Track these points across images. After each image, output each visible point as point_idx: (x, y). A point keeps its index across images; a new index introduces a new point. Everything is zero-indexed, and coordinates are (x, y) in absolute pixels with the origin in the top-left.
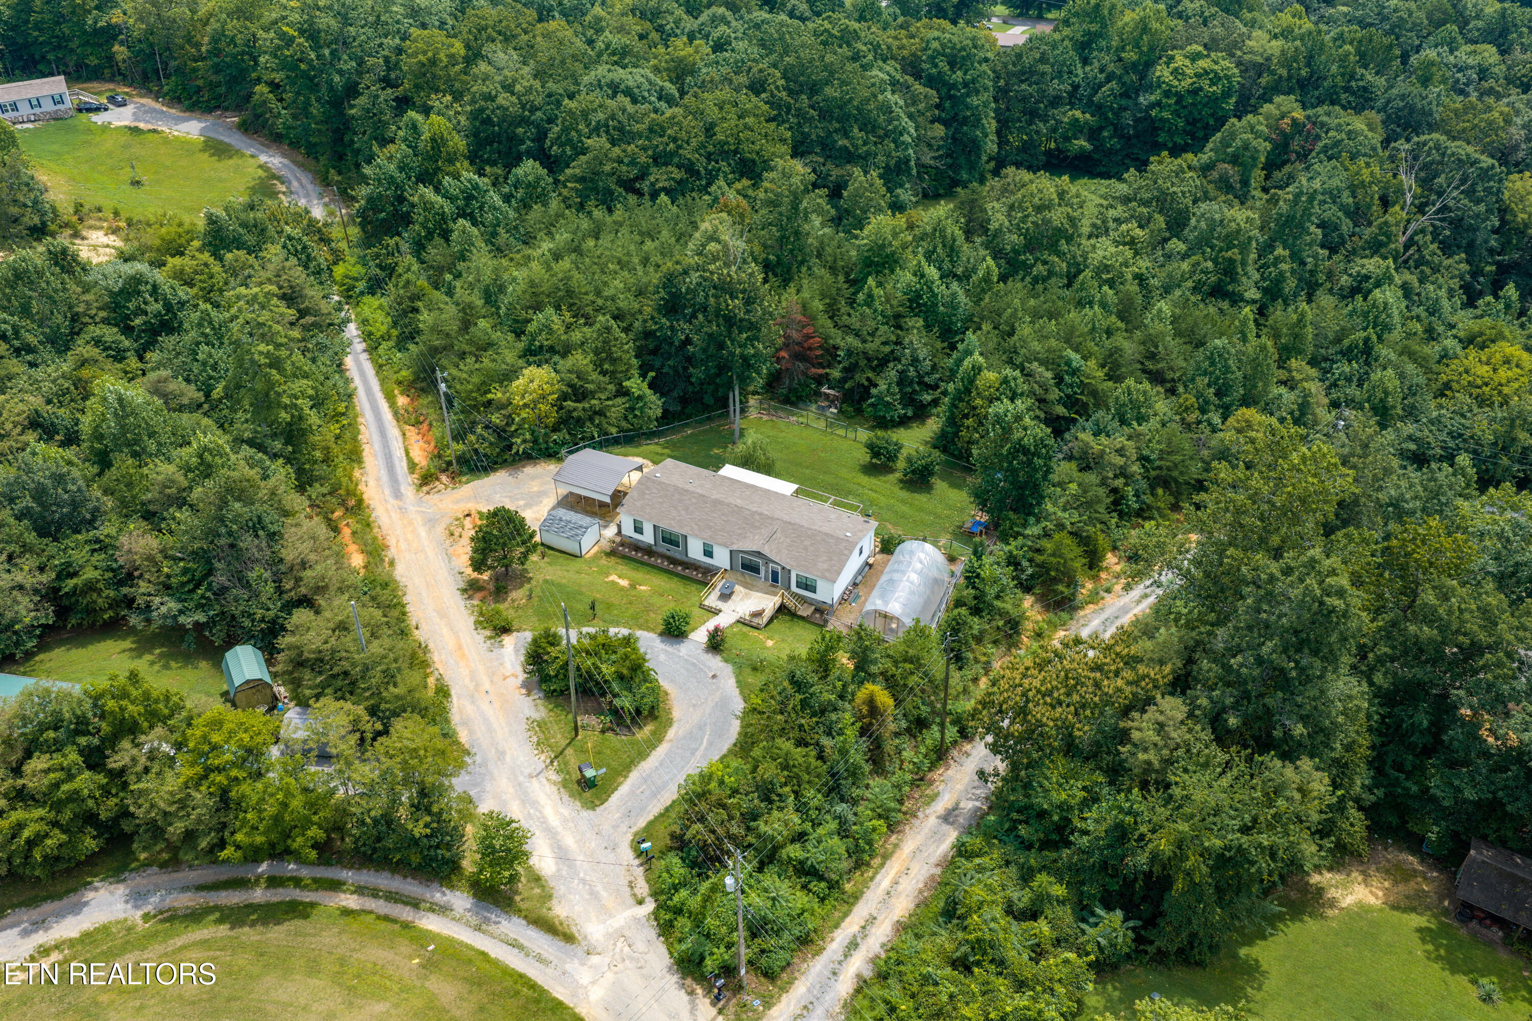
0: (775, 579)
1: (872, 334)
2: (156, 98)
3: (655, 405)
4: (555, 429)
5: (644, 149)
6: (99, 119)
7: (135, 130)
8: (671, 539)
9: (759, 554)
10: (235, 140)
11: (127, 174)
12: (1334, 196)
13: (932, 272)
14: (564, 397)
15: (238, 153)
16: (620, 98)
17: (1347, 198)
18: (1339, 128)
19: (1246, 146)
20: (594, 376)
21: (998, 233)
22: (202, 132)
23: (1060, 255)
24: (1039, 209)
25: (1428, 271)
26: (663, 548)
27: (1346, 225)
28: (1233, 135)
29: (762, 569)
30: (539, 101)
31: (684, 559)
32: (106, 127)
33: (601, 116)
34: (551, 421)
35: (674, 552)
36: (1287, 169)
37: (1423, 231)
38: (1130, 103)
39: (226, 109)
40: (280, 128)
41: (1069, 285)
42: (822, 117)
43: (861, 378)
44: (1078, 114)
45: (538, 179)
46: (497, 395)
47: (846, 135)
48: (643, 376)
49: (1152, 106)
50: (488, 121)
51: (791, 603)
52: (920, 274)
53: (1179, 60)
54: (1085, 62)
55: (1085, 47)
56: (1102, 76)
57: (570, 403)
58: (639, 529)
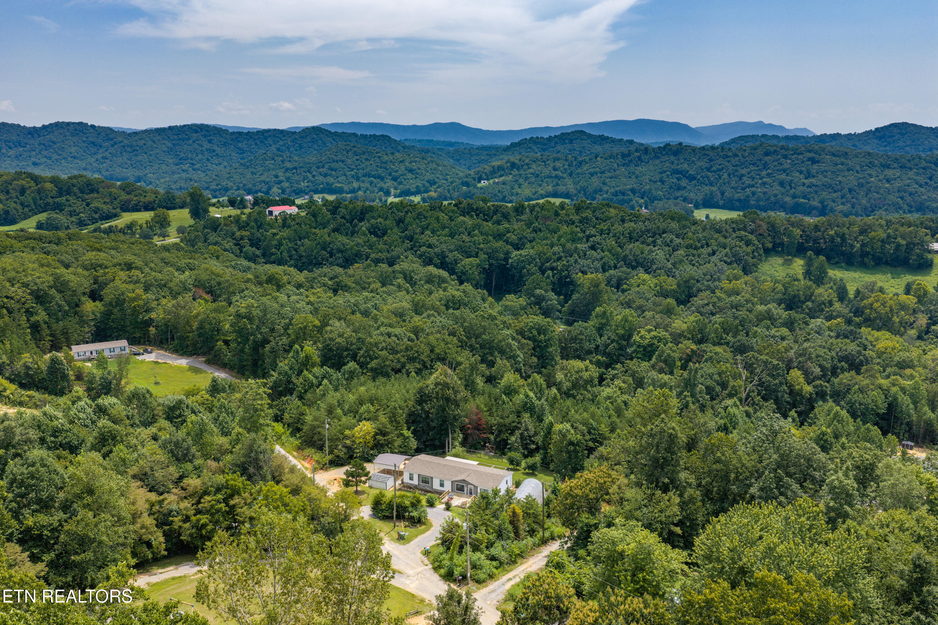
0: (471, 491)
1: (508, 417)
2: (166, 351)
3: (414, 444)
4: (372, 449)
5: (403, 356)
6: (140, 358)
7: (157, 363)
8: (425, 480)
9: (464, 481)
10: (203, 367)
11: (153, 380)
12: (711, 376)
13: (531, 394)
14: (376, 434)
15: (205, 372)
16: (393, 338)
17: (716, 377)
18: (711, 352)
19: (669, 355)
20: (389, 426)
21: (560, 382)
22: (187, 364)
23: (589, 391)
24: (577, 372)
25: (757, 408)
26: (422, 485)
27: (718, 389)
28: (663, 352)
29: (465, 489)
30: (354, 341)
31: (431, 489)
32: (143, 361)
33: (384, 344)
34: (370, 445)
35: (426, 487)
37: (753, 391)
38: (623, 352)
39: (199, 355)
40: (226, 360)
42: (481, 347)
43: (504, 436)
44: (600, 357)
45: (355, 369)
46: (347, 432)
47: (492, 355)
48: (409, 429)
50: (331, 350)
52: (527, 396)
53: (643, 332)
54: (601, 336)
55: (600, 330)
56: (609, 341)
57: (379, 437)
58: (411, 478)
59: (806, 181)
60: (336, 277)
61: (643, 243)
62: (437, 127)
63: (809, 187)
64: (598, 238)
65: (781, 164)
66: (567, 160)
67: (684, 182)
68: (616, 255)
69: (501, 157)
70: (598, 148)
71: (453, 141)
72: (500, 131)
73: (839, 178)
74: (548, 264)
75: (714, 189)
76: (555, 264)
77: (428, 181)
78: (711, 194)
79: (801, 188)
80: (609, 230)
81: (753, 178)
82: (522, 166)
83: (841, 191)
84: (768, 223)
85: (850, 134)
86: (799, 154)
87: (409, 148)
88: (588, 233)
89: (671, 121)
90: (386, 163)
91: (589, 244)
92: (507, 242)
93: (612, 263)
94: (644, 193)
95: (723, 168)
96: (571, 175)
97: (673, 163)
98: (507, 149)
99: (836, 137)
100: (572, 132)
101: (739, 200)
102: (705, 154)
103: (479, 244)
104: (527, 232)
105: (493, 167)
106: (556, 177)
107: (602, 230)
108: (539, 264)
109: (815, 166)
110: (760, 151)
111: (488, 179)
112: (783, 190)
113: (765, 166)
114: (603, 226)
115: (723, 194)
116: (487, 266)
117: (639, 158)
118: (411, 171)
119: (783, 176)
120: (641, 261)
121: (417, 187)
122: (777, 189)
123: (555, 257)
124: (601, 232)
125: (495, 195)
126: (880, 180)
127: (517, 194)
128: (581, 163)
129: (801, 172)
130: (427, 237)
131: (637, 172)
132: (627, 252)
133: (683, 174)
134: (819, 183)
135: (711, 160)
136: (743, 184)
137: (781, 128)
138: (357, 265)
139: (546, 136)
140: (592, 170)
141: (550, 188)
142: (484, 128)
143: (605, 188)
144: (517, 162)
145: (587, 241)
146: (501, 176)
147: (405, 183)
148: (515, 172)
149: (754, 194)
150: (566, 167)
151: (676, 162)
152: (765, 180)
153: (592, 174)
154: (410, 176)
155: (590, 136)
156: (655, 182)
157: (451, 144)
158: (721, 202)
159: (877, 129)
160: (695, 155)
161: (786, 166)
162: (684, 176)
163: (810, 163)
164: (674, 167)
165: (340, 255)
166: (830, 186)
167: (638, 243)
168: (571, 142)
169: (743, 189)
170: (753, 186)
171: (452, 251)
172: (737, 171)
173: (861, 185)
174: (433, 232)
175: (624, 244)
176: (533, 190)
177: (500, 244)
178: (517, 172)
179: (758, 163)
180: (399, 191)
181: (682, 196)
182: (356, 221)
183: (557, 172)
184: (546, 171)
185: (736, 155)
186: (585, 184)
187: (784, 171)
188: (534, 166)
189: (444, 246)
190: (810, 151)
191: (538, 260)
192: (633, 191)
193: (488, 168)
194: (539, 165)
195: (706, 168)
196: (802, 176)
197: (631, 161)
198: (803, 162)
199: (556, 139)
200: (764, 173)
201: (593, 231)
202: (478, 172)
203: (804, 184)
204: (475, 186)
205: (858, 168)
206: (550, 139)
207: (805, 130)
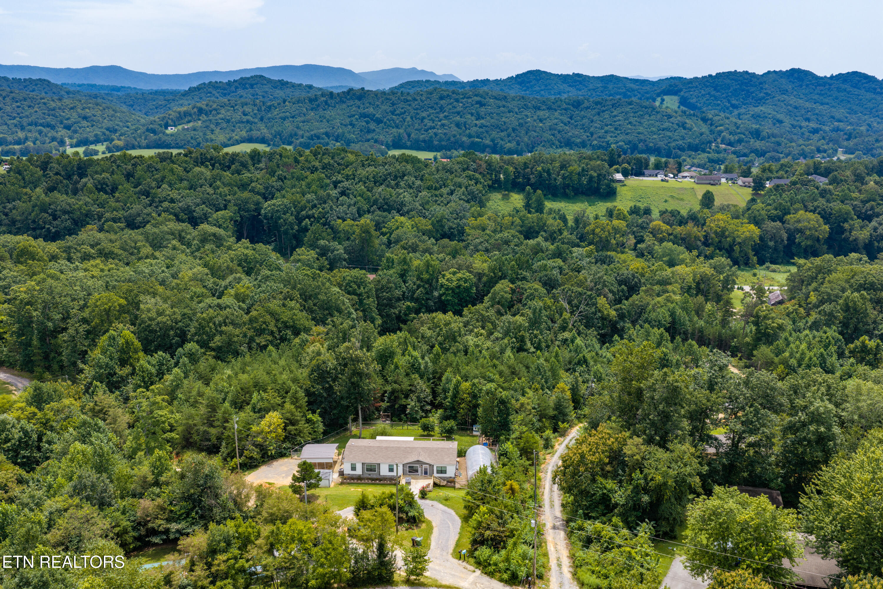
0: (426, 473)
3: (321, 427)
4: (284, 441)
8: (371, 468)
9: (418, 461)
13: (416, 354)
14: (286, 424)
18: (529, 288)
20: (296, 413)
26: (367, 474)
29: (419, 469)
30: (179, 318)
31: (378, 477)
35: (373, 475)
36: (516, 307)
37: (576, 321)
38: (430, 296)
41: (466, 355)
43: (402, 402)
44: (409, 303)
45: (197, 351)
46: (255, 428)
48: (314, 412)
49: (441, 295)
50: (153, 331)
51: (437, 481)
53: (448, 276)
54: (405, 282)
55: (403, 275)
56: (415, 287)
57: (290, 428)
58: (353, 468)
59: (477, 122)
60: (98, 244)
61: (388, 186)
62: (94, 70)
63: (480, 127)
64: (346, 184)
65: (455, 107)
66: (255, 105)
67: (372, 126)
68: (367, 199)
69: (181, 102)
70: (280, 93)
71: (119, 85)
72: (166, 76)
73: (504, 119)
74: (304, 213)
75: (401, 131)
76: (310, 212)
77: (108, 129)
78: (399, 136)
79: (475, 129)
80: (354, 175)
81: (433, 121)
82: (211, 111)
83: (506, 130)
84: (486, 162)
85: (497, 80)
86: (468, 98)
87: (74, 93)
88: (334, 179)
89: (336, 66)
90: (54, 110)
91: (339, 190)
92: (252, 191)
93: (366, 207)
94: (338, 136)
95: (405, 112)
96: (262, 119)
97: (359, 107)
98: (185, 94)
99: (486, 82)
100: (252, 77)
101: (424, 141)
102: (387, 99)
103: (226, 196)
104: (273, 181)
105: (179, 113)
106: (248, 122)
107: (347, 175)
108: (295, 213)
109: (483, 109)
110: (435, 96)
111: (175, 126)
112: (460, 131)
113: (442, 109)
114: (349, 171)
115: (409, 136)
116: (239, 219)
117: (326, 102)
118: (85, 118)
119: (458, 118)
120: (392, 203)
121: (96, 135)
122: (454, 130)
123: (310, 205)
124: (347, 178)
125: (188, 142)
126: (535, 121)
127: (212, 140)
128: (270, 107)
129: (472, 114)
130: (165, 190)
131: (328, 117)
132: (377, 196)
133: (370, 117)
134: (488, 124)
135: (393, 104)
136: (425, 126)
137: (432, 73)
138: (90, 227)
139: (225, 81)
140: (282, 115)
141: (244, 134)
142: (149, 72)
143: (300, 133)
144: (204, 107)
145: (335, 187)
146: (189, 122)
147: (81, 131)
148: (204, 117)
149: (436, 134)
150: (256, 112)
151: (362, 106)
152: (443, 122)
153: (284, 119)
154: (85, 123)
155: (269, 81)
156: (345, 125)
157: (118, 89)
158: (409, 143)
159: (517, 76)
160: (378, 99)
161: (459, 109)
162: (372, 120)
163: (478, 106)
164: (361, 110)
165: (67, 216)
166: (497, 127)
167: (383, 187)
168: (252, 86)
169: (427, 130)
170: (434, 128)
171: (198, 205)
172: (418, 114)
173: (521, 125)
174: (170, 185)
175: (372, 188)
176: (227, 136)
177: (246, 195)
178: (205, 118)
179: (435, 106)
180: (75, 140)
181: (372, 139)
182: (75, 177)
183: (248, 117)
184: (238, 116)
185: (415, 100)
186: (279, 128)
187: (458, 113)
188: (223, 111)
189: (189, 201)
190: (476, 95)
191: (293, 209)
192: (327, 134)
193: (173, 115)
194: (228, 110)
195: (391, 111)
196: (473, 118)
197: (318, 106)
198: (472, 105)
199: (236, 84)
200: (441, 115)
201: (340, 177)
202: (163, 118)
203: (476, 125)
204: (164, 133)
205: (516, 110)
206: (229, 83)
207: (451, 75)
